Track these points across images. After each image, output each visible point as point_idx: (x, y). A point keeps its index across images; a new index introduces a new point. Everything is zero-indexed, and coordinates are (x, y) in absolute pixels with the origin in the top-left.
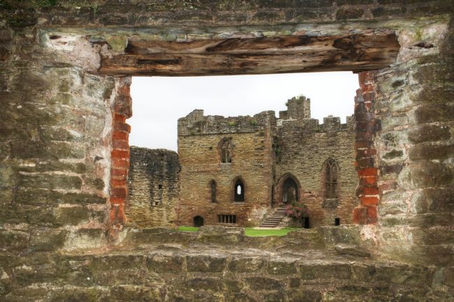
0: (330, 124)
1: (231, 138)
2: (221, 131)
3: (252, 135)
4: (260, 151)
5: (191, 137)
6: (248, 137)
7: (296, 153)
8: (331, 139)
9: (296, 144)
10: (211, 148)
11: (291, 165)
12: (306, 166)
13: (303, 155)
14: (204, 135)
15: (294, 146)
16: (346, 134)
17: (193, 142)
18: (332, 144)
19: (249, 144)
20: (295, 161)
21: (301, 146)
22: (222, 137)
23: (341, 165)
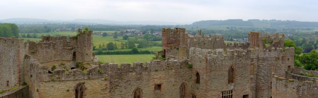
0: (138, 67)
1: (84, 83)
2: (77, 78)
3: (99, 80)
4: (105, 91)
5: (51, 83)
6: (96, 81)
7: (117, 86)
8: (139, 76)
9: (117, 80)
10: (68, 91)
11: (113, 93)
12: (123, 93)
13: (121, 87)
14: (63, 81)
15: (116, 81)
16: (147, 73)
17: (53, 86)
18: (139, 79)
19: (97, 86)
20: (116, 90)
21: (120, 81)
22: (77, 82)
23: (143, 91)
